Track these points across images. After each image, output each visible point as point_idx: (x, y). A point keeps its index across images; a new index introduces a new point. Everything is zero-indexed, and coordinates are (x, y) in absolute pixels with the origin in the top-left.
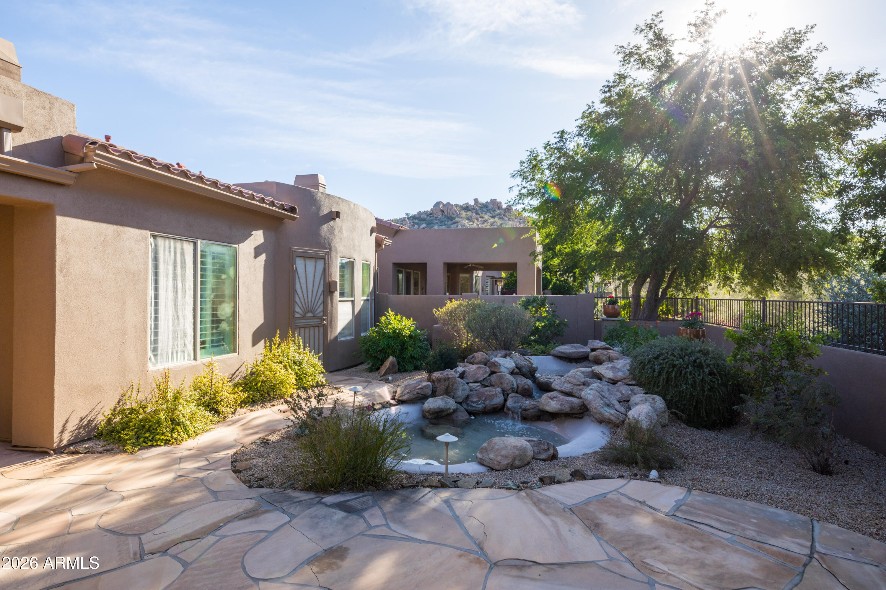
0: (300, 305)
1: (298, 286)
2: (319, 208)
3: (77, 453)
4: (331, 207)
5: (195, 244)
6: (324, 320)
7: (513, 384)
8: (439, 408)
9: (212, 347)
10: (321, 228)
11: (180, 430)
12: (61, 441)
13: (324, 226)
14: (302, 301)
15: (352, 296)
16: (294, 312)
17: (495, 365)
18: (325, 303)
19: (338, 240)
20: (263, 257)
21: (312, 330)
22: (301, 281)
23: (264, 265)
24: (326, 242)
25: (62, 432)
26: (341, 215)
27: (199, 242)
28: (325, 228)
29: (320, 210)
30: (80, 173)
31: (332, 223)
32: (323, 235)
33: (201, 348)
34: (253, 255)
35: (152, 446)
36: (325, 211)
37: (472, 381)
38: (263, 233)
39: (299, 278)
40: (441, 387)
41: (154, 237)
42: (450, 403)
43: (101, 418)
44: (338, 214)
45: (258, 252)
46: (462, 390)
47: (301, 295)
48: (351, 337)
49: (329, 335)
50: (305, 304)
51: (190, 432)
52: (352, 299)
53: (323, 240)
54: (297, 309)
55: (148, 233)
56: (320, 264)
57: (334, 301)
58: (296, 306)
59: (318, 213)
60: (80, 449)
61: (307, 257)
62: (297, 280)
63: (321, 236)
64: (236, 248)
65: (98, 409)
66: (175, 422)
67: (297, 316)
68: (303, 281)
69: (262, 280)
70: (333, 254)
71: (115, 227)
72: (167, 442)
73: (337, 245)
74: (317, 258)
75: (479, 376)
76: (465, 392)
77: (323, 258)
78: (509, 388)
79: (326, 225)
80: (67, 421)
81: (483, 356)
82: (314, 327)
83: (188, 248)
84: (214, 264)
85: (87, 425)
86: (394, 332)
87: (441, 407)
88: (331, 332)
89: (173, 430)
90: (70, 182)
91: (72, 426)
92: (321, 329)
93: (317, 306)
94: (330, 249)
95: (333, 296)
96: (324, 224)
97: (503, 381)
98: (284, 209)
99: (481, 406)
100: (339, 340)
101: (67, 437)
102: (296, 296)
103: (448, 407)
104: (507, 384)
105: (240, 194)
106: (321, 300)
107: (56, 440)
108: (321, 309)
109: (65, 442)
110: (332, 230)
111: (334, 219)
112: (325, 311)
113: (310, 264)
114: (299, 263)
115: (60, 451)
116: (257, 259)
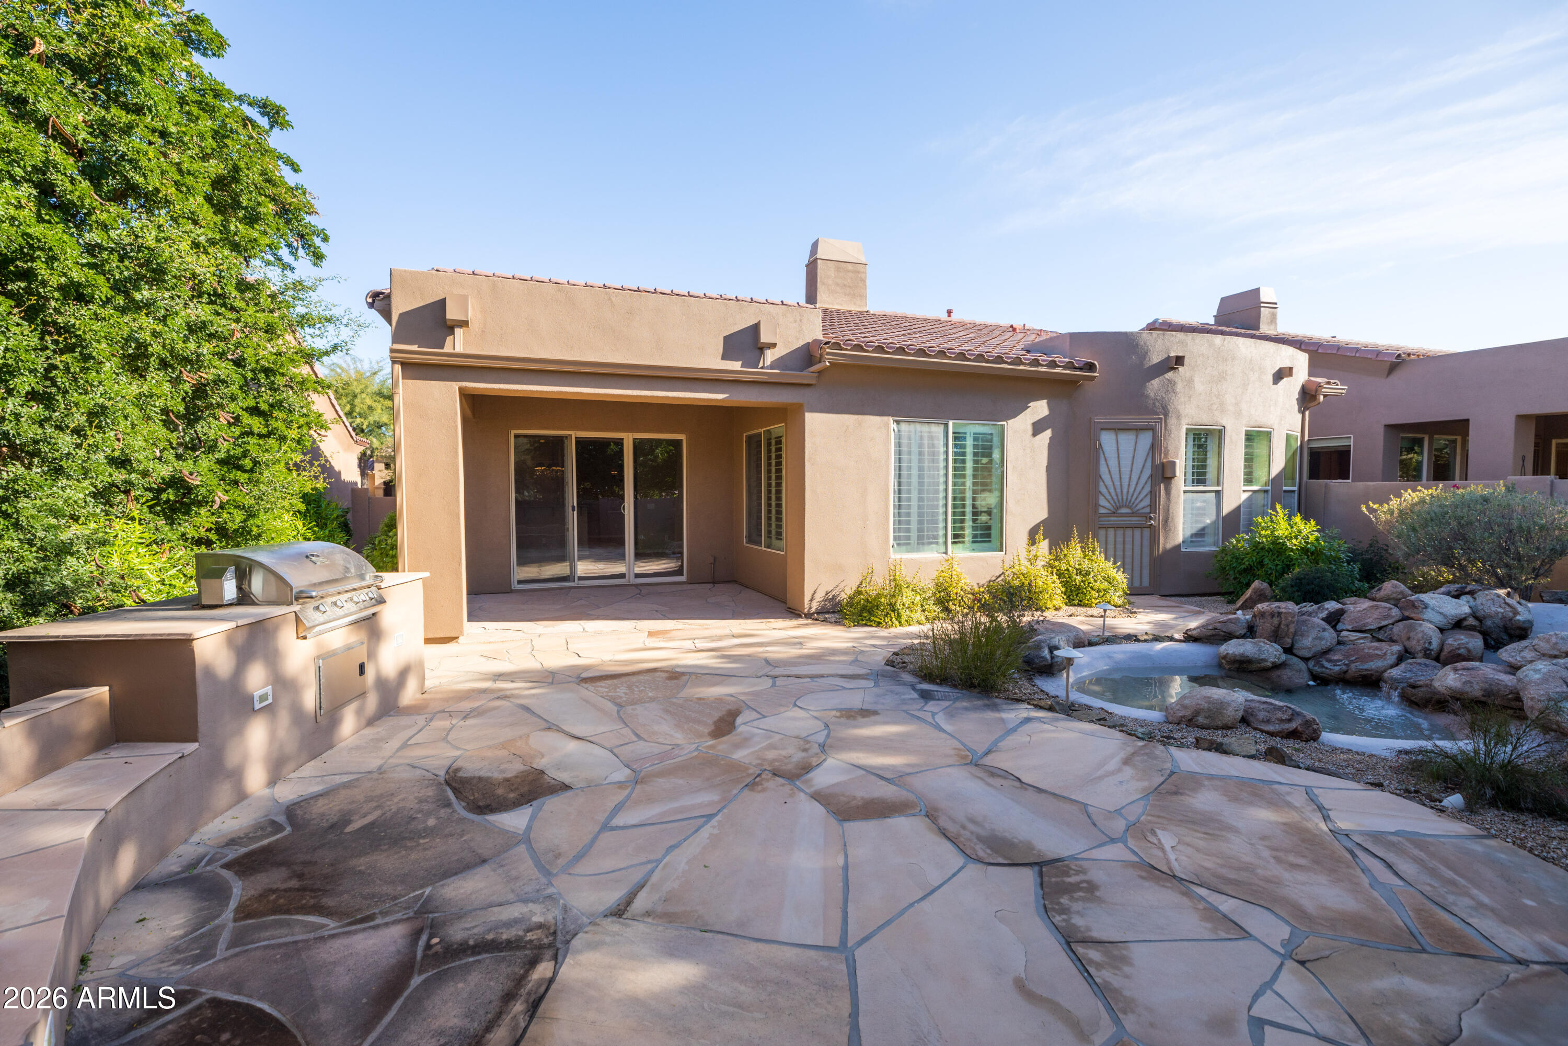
0: (1109, 497)
1: (1103, 469)
2: (1144, 355)
3: (817, 620)
4: (1168, 349)
5: (946, 425)
6: (1151, 518)
7: (1430, 643)
8: (1242, 655)
9: (973, 542)
10: (1149, 385)
11: (893, 615)
12: (810, 608)
13: (1153, 382)
14: (1112, 491)
15: (1218, 484)
16: (1097, 506)
17: (1414, 606)
18: (1154, 495)
19: (1182, 399)
20: (1048, 433)
21: (1129, 532)
22: (1110, 463)
23: (1049, 444)
24: (1157, 404)
25: (811, 600)
26: (1186, 361)
27: (951, 423)
28: (1155, 385)
29: (1145, 359)
30: (820, 372)
31: (1170, 375)
32: (1152, 395)
33: (954, 543)
34: (1030, 431)
35: (866, 625)
36: (1155, 358)
37: (1350, 628)
38: (1048, 403)
39: (1106, 460)
40: (1265, 626)
41: (898, 422)
42: (1271, 652)
43: (843, 596)
44: (1180, 360)
45: (1038, 428)
46: (1315, 639)
47: (1109, 482)
48: (1214, 549)
49: (1161, 541)
50: (1117, 495)
51: (903, 621)
52: (1219, 488)
53: (1151, 403)
54: (1102, 502)
55: (891, 419)
56: (1145, 439)
57: (1173, 492)
58: (1101, 498)
59: (1142, 364)
60: (821, 617)
61: (1118, 429)
62: (1102, 462)
63: (1148, 397)
64: (1003, 426)
65: (841, 586)
66: (892, 607)
67: (1102, 511)
68: (1113, 463)
69: (1044, 462)
70: (1172, 421)
71: (856, 417)
72: (878, 624)
73: (1180, 408)
74: (1138, 430)
75: (1369, 621)
76: (1323, 642)
77: (1153, 429)
78: (1419, 648)
79: (1157, 379)
80: (815, 592)
81: (1396, 587)
82: (1133, 527)
83: (938, 430)
84: (975, 446)
85: (832, 599)
86: (1274, 543)
87: (1247, 654)
88: (1166, 537)
89: (886, 616)
90: (813, 382)
91: (820, 596)
92: (1147, 532)
93: (1140, 499)
94: (1166, 415)
95: (1170, 483)
96: (1154, 378)
97: (1412, 634)
98: (1075, 368)
99: (1337, 668)
100: (1183, 550)
101: (815, 606)
102: (1101, 483)
103: (1262, 657)
104: (1418, 641)
105: (999, 360)
106: (1148, 488)
107: (806, 606)
108: (1147, 502)
109: (813, 610)
110: (1170, 386)
111: (1173, 369)
112: (1154, 506)
113: (1126, 440)
114: (1107, 440)
115: (808, 616)
116: (1037, 437)
